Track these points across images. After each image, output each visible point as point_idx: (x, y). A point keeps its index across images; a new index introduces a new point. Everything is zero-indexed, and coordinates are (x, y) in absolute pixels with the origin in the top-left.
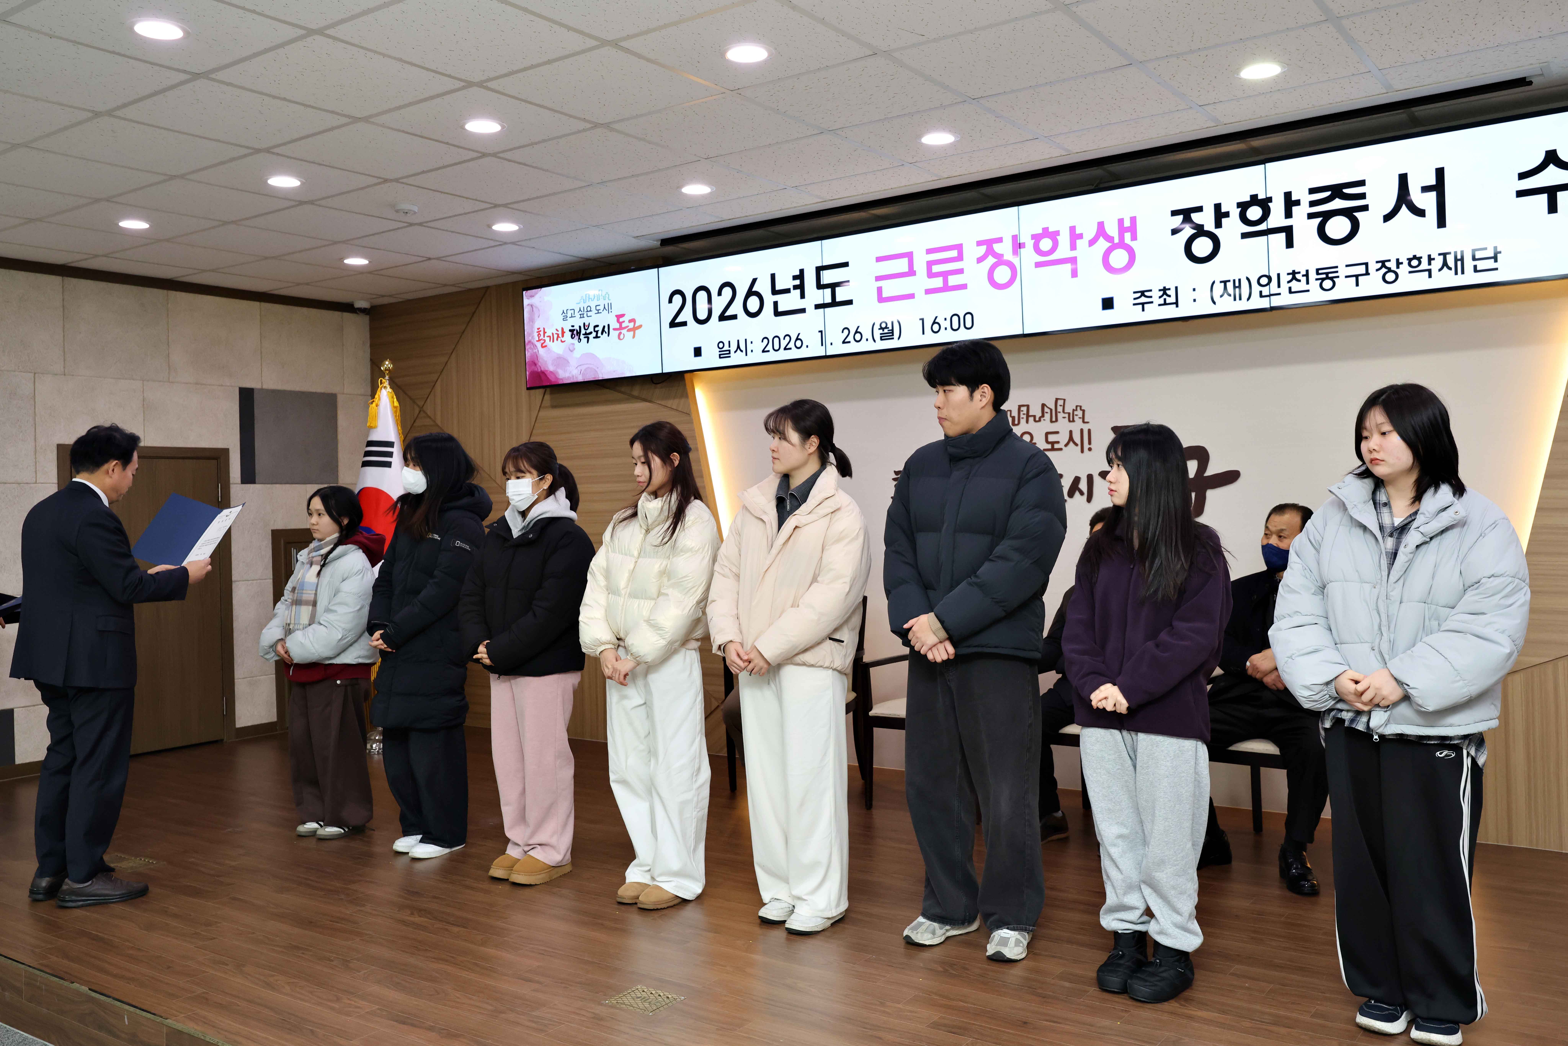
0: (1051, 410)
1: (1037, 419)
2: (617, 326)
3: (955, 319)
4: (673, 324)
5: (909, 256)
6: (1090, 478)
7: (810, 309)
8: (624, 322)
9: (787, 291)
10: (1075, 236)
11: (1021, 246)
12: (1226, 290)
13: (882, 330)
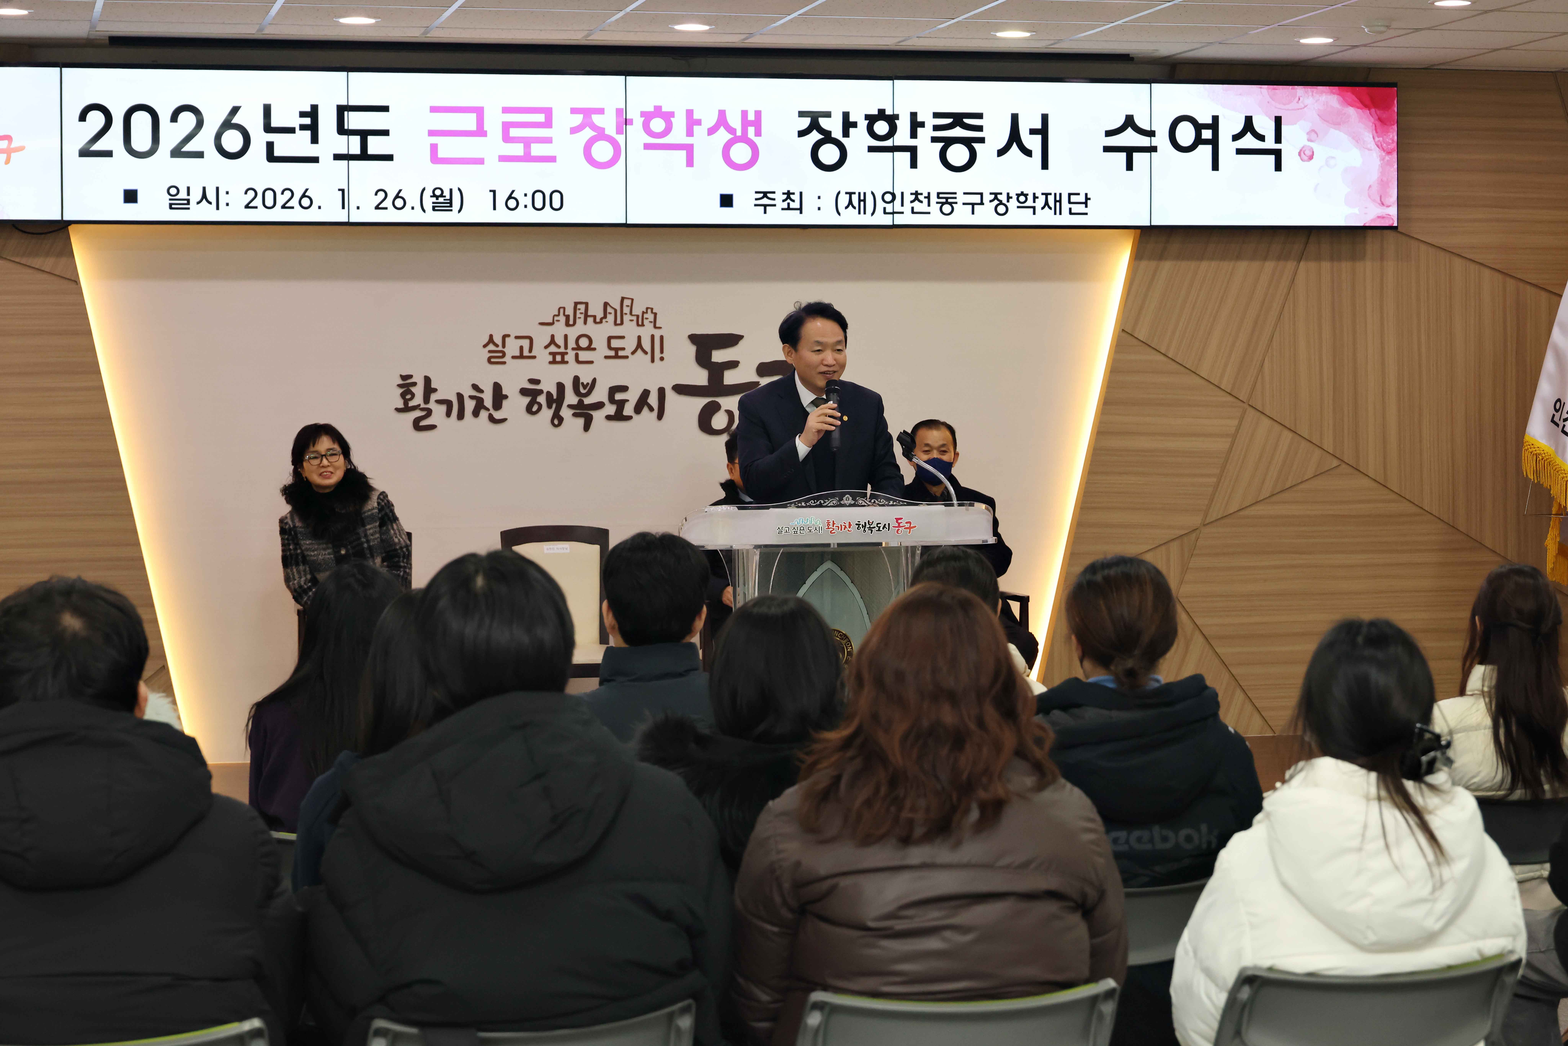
0: (616, 311)
1: (598, 320)
3: (539, 196)
4: (86, 151)
5: (479, 112)
6: (662, 392)
7: (326, 158)
9: (291, 130)
10: (692, 122)
11: (627, 122)
12: (850, 202)
13: (435, 198)
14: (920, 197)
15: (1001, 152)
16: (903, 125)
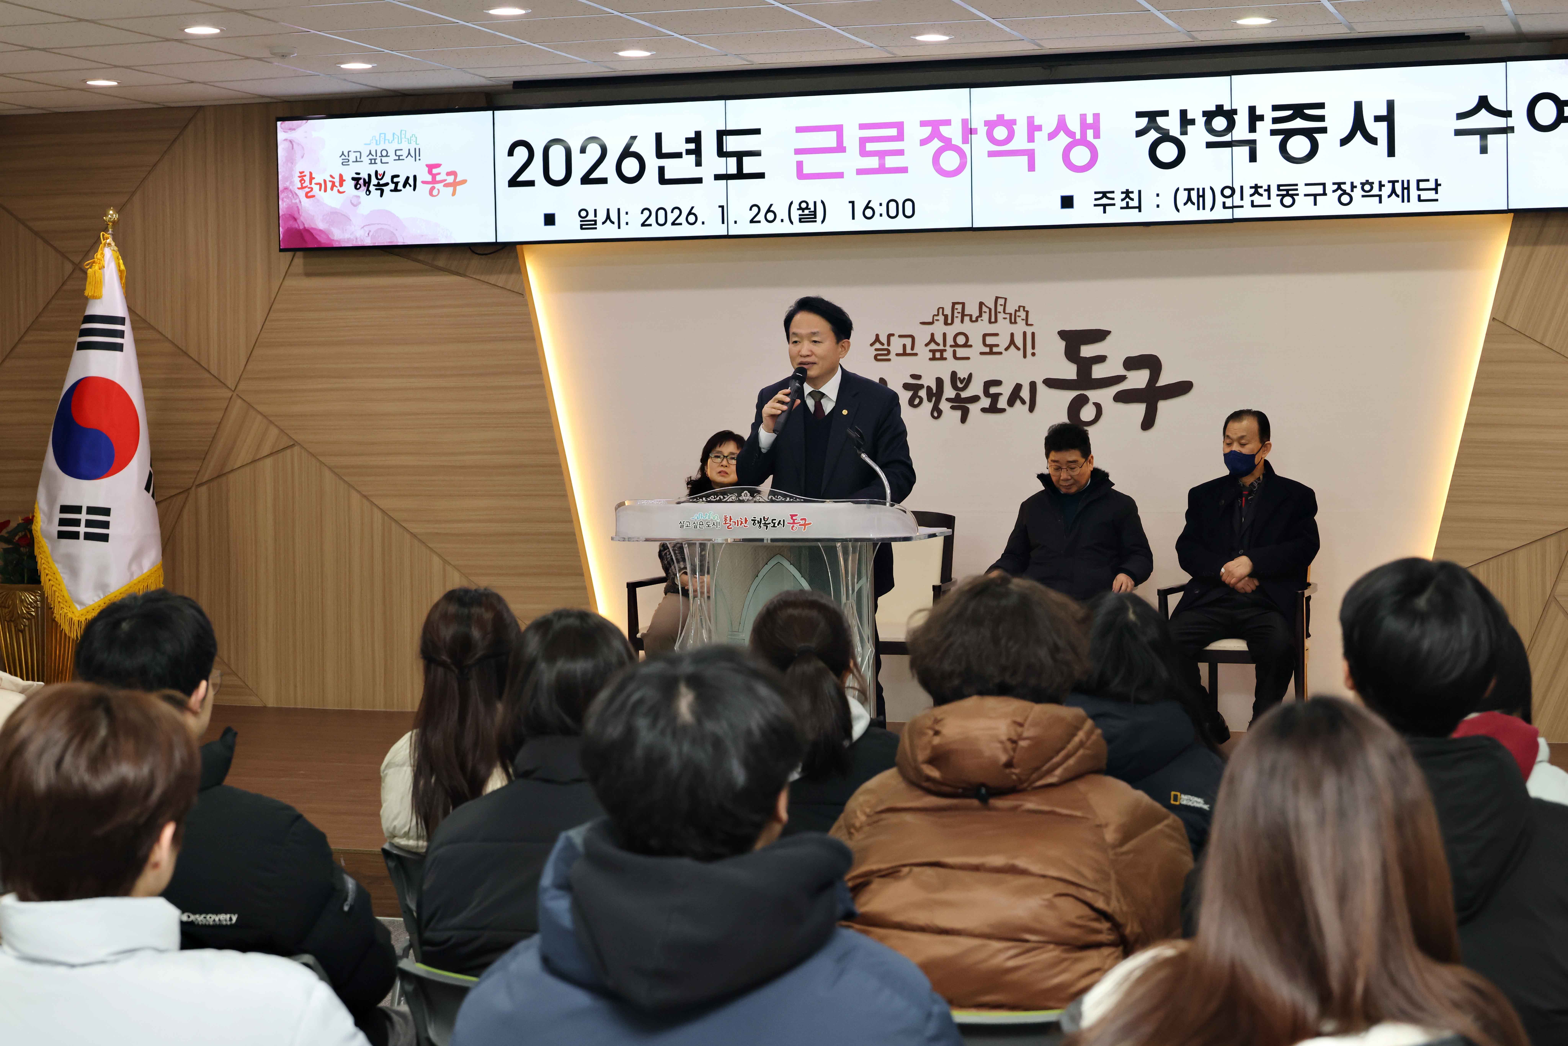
0: (990, 310)
1: (974, 319)
2: (429, 178)
3: (893, 205)
4: (514, 182)
5: (839, 129)
6: (1033, 386)
7: (708, 179)
8: (439, 174)
9: (678, 155)
10: (1033, 128)
11: (972, 131)
12: (1189, 199)
13: (801, 211)
14: (1261, 191)
15: (1344, 142)
16: (1242, 119)
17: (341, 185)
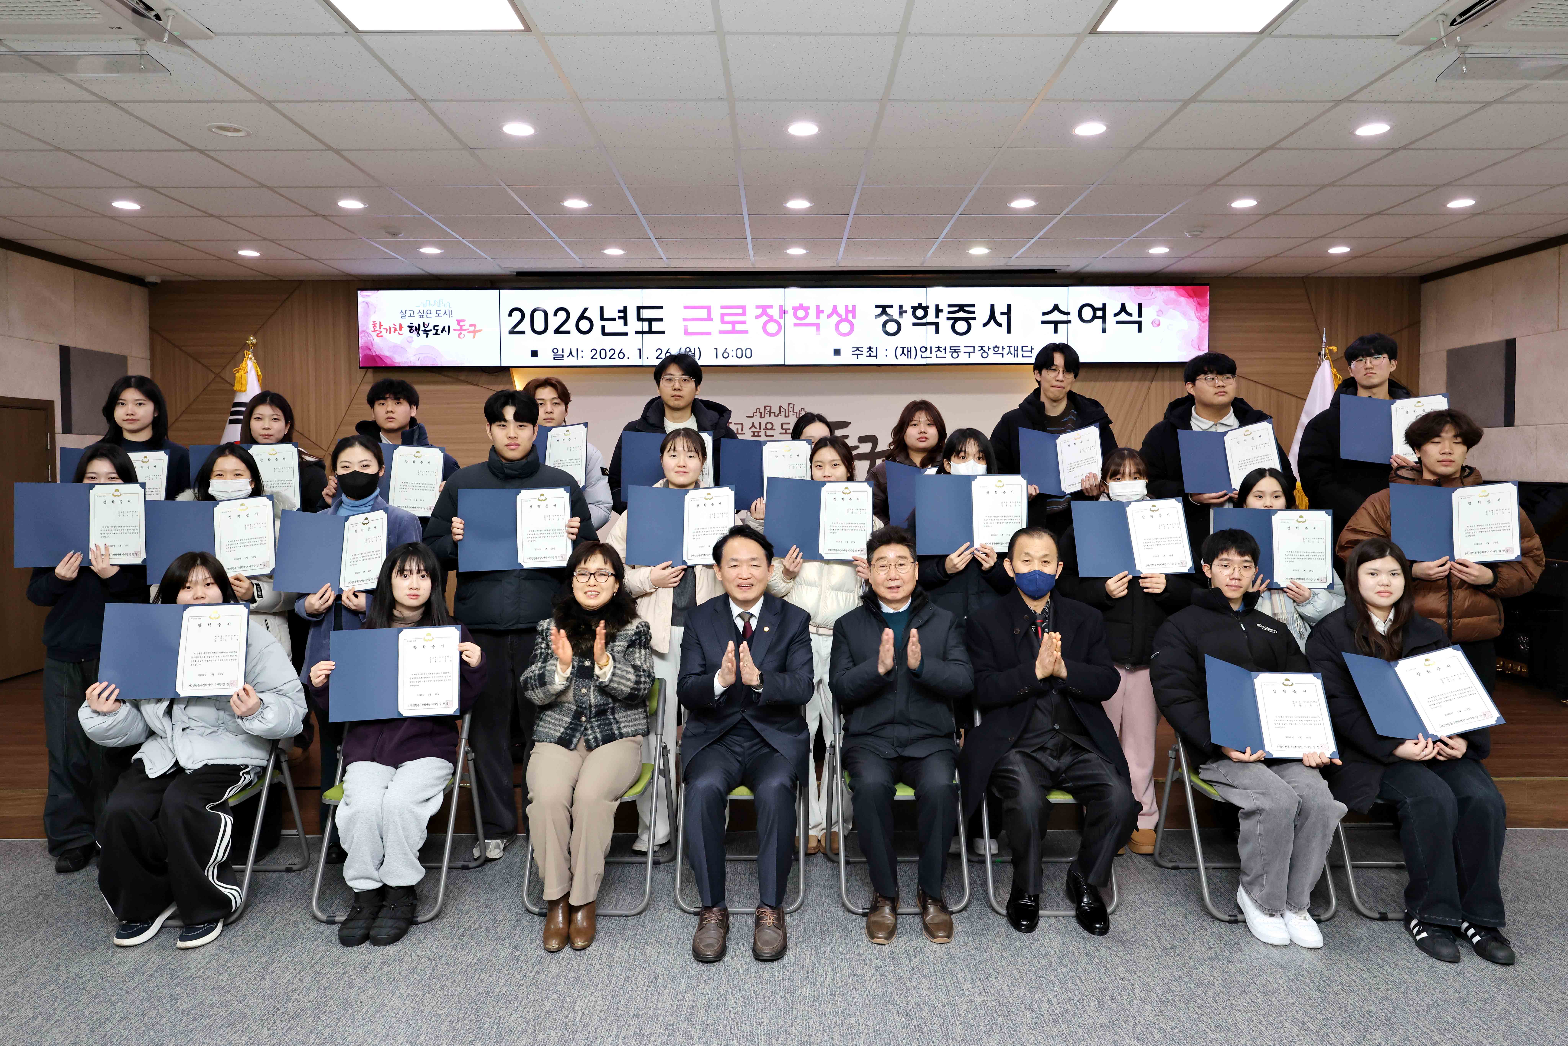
0: (785, 410)
2: (458, 328)
3: (739, 351)
4: (512, 332)
5: (709, 308)
7: (631, 333)
8: (464, 325)
9: (614, 319)
10: (819, 311)
11: (785, 312)
12: (903, 352)
14: (941, 349)
15: (985, 325)
16: (932, 311)
17: (401, 330)
